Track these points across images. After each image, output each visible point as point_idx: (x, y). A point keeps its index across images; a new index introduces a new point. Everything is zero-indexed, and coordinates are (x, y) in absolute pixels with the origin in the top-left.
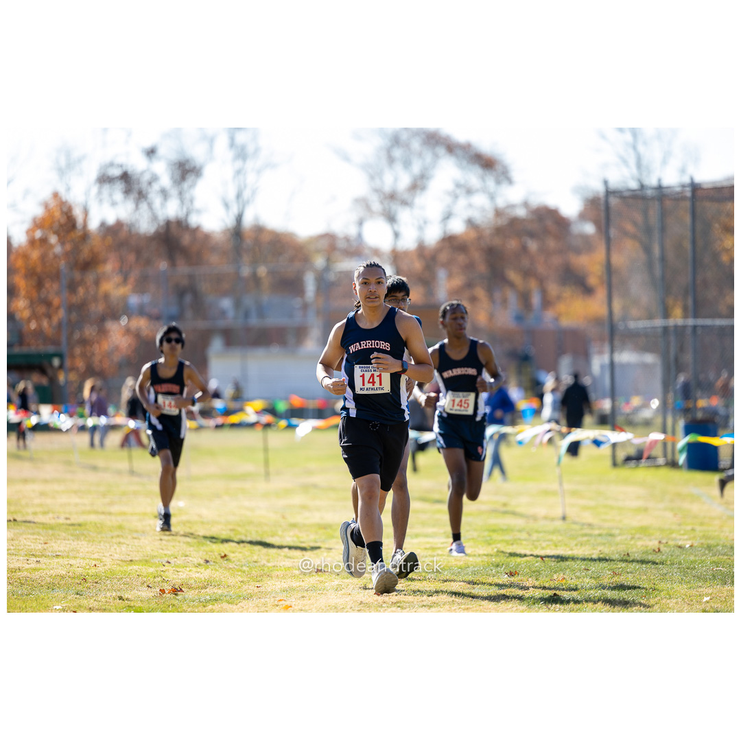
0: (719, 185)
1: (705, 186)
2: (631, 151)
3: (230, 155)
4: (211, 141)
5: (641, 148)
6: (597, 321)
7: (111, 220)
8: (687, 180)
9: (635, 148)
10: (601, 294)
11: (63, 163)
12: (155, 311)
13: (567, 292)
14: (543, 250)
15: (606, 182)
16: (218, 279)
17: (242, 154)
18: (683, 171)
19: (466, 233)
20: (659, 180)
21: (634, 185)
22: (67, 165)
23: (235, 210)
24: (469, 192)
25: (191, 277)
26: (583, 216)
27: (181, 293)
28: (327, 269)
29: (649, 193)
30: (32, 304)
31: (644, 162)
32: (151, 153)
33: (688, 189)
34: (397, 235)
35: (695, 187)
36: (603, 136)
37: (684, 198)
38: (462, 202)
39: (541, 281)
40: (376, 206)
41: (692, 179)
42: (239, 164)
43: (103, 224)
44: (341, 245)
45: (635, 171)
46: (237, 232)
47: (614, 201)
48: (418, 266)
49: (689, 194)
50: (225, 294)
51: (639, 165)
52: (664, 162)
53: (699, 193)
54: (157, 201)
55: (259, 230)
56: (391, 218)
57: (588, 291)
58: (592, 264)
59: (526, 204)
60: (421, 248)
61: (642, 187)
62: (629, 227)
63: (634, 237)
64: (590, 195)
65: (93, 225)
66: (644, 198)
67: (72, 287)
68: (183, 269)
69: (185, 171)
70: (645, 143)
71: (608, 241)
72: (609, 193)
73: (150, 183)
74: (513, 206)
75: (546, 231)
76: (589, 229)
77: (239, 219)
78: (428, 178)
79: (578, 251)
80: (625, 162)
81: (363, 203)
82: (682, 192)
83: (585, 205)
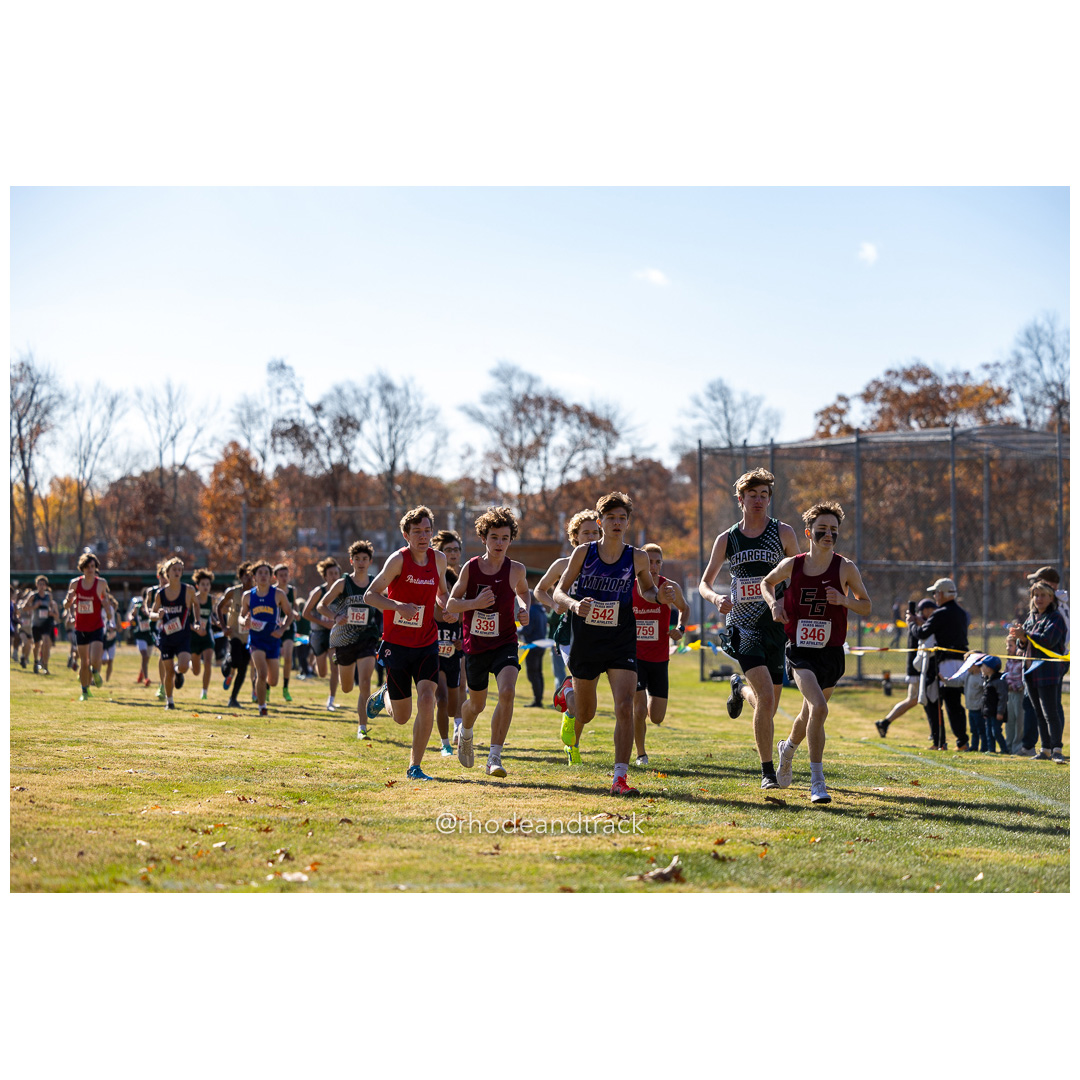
0: (794, 446)
1: (783, 447)
2: (723, 416)
3: (383, 412)
4: (367, 401)
5: (730, 414)
6: (691, 558)
7: (285, 465)
8: (768, 441)
9: (726, 415)
10: (695, 535)
11: (245, 417)
12: (320, 543)
13: (667, 534)
14: (646, 497)
15: (700, 442)
16: (374, 516)
17: (394, 412)
18: (765, 433)
19: (582, 481)
20: (745, 441)
21: (724, 445)
22: (248, 417)
23: (387, 460)
24: (586, 447)
25: (351, 513)
26: (679, 468)
27: (342, 528)
28: (464, 509)
29: (736, 450)
30: (216, 534)
31: (733, 426)
32: (317, 409)
33: (769, 449)
34: (523, 483)
35: (774, 448)
36: (699, 404)
37: (766, 457)
38: (579, 455)
39: (646, 523)
40: (506, 459)
41: (772, 440)
42: (392, 420)
43: (279, 468)
44: (478, 489)
45: (724, 432)
46: (390, 476)
47: (705, 457)
48: (541, 508)
49: (769, 453)
50: (379, 529)
51: (728, 428)
52: (750, 426)
53: (779, 453)
54: (323, 449)
55: (409, 473)
56: (520, 469)
57: (685, 533)
58: (688, 510)
59: (633, 457)
60: (543, 493)
61: (731, 446)
62: (721, 481)
63: (724, 488)
64: (688, 451)
65: (268, 469)
66: (732, 455)
67: (250, 520)
68: (344, 507)
69: (347, 425)
70: (734, 410)
71: (701, 491)
72: (702, 450)
73: (316, 435)
74: (621, 459)
75: (649, 481)
76: (687, 480)
77: (393, 465)
78: (551, 435)
79: (677, 500)
80: (717, 425)
81: (495, 457)
82: (763, 451)
83: (683, 459)
